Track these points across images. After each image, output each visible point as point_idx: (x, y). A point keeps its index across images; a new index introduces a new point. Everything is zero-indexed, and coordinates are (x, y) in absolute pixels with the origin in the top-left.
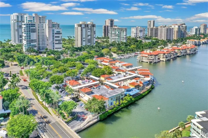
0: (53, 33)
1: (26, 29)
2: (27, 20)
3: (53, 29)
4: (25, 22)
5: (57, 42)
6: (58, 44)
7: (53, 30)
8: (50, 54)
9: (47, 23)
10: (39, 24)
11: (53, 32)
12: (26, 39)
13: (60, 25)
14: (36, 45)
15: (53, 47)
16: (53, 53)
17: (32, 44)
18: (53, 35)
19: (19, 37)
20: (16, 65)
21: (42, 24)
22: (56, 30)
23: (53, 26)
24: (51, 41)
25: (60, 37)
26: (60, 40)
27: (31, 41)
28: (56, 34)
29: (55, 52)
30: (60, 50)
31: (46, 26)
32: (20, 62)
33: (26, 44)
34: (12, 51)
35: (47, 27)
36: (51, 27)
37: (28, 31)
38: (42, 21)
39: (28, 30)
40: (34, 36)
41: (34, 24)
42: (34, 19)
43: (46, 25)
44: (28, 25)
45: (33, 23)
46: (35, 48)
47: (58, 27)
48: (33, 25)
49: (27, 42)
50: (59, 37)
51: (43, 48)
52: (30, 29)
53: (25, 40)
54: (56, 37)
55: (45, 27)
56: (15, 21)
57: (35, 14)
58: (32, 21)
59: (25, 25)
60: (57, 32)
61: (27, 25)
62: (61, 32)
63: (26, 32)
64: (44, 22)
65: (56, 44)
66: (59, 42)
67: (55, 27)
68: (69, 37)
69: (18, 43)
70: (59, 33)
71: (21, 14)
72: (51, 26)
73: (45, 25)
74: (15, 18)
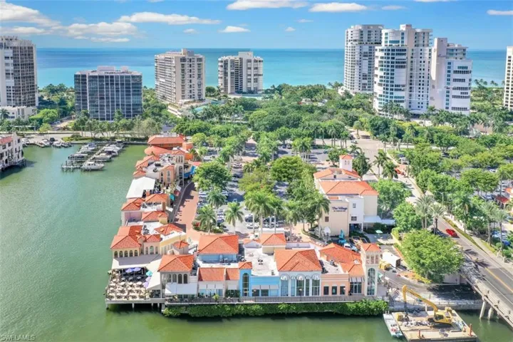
0: (449, 71)
1: (384, 60)
2: (388, 40)
3: (449, 60)
4: (383, 44)
5: (458, 93)
6: (458, 97)
7: (449, 63)
8: (441, 122)
9: (435, 46)
10: (415, 48)
11: (449, 67)
12: (383, 83)
13: (467, 50)
14: (403, 97)
15: (447, 104)
16: (450, 118)
17: (396, 94)
18: (449, 76)
19: (362, 77)
20: (367, 137)
21: (422, 48)
22: (457, 64)
23: (451, 52)
24: (441, 90)
25: (467, 80)
26: (466, 89)
27: (394, 88)
28: (455, 72)
29: (455, 116)
30: (466, 113)
31: (430, 54)
32: (375, 131)
33: (382, 93)
34: (353, 107)
35: (434, 55)
36: (444, 56)
37: (390, 64)
38: (421, 42)
39: (388, 62)
40: (401, 76)
41: (403, 48)
42: (403, 38)
43: (433, 51)
44: (390, 52)
45: (400, 47)
46: (401, 104)
47: (462, 56)
48: (402, 51)
49: (385, 91)
50: (463, 80)
51: (420, 105)
52: (394, 60)
53: (380, 85)
54: (455, 80)
55: (427, 56)
56: (354, 43)
57: (407, 26)
58: (398, 42)
59: (382, 50)
60: (459, 67)
61: (389, 50)
62: (469, 69)
63: (384, 68)
64: (426, 43)
65: (454, 97)
66: (463, 93)
67: (455, 56)
68: (478, 83)
69: (358, 91)
70: (464, 70)
71: (368, 28)
72: (444, 53)
73: (427, 52)
74: (356, 36)
